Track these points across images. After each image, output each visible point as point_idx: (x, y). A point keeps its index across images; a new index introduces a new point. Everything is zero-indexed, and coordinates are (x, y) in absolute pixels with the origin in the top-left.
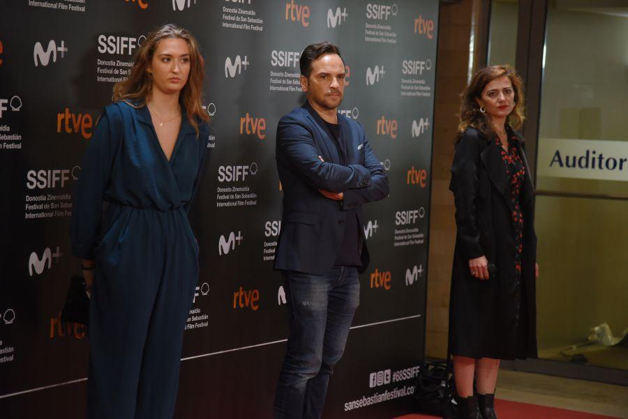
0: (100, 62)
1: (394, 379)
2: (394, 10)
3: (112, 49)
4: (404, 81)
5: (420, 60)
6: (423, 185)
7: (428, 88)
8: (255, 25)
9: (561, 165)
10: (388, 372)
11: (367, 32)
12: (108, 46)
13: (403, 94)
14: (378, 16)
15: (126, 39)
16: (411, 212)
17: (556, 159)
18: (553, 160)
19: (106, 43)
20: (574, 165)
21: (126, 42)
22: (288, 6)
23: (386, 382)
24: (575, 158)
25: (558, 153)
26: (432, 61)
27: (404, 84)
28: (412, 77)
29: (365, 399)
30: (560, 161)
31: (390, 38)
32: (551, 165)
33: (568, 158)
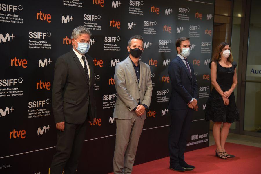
0: (105, 45)
1: (199, 137)
2: (199, 27)
3: (109, 41)
4: (202, 48)
5: (207, 42)
6: (208, 80)
7: (210, 50)
8: (154, 33)
9: (254, 73)
10: (198, 135)
11: (190, 34)
12: (108, 40)
13: (202, 52)
14: (193, 29)
15: (113, 38)
16: (204, 87)
17: (252, 71)
18: (251, 71)
19: (107, 39)
20: (258, 73)
21: (113, 39)
22: (164, 27)
23: (197, 138)
24: (258, 71)
25: (253, 69)
26: (211, 42)
27: (202, 49)
28: (205, 47)
29: (190, 143)
30: (253, 72)
31: (197, 36)
32: (251, 73)
33: (256, 71)
